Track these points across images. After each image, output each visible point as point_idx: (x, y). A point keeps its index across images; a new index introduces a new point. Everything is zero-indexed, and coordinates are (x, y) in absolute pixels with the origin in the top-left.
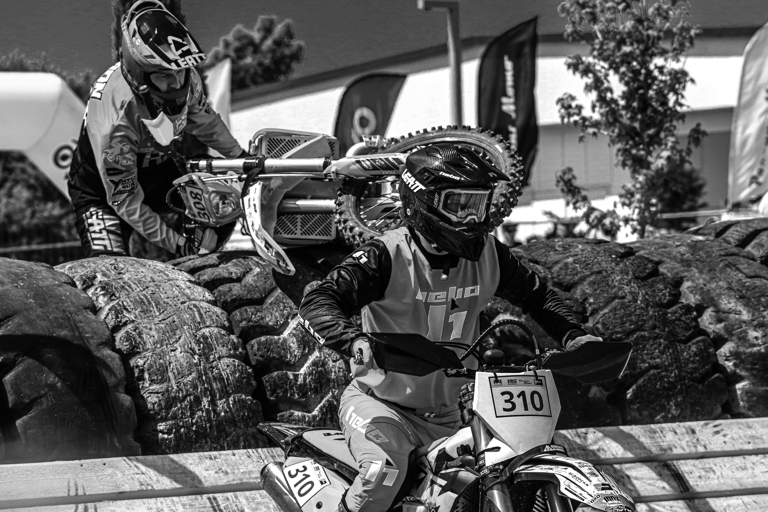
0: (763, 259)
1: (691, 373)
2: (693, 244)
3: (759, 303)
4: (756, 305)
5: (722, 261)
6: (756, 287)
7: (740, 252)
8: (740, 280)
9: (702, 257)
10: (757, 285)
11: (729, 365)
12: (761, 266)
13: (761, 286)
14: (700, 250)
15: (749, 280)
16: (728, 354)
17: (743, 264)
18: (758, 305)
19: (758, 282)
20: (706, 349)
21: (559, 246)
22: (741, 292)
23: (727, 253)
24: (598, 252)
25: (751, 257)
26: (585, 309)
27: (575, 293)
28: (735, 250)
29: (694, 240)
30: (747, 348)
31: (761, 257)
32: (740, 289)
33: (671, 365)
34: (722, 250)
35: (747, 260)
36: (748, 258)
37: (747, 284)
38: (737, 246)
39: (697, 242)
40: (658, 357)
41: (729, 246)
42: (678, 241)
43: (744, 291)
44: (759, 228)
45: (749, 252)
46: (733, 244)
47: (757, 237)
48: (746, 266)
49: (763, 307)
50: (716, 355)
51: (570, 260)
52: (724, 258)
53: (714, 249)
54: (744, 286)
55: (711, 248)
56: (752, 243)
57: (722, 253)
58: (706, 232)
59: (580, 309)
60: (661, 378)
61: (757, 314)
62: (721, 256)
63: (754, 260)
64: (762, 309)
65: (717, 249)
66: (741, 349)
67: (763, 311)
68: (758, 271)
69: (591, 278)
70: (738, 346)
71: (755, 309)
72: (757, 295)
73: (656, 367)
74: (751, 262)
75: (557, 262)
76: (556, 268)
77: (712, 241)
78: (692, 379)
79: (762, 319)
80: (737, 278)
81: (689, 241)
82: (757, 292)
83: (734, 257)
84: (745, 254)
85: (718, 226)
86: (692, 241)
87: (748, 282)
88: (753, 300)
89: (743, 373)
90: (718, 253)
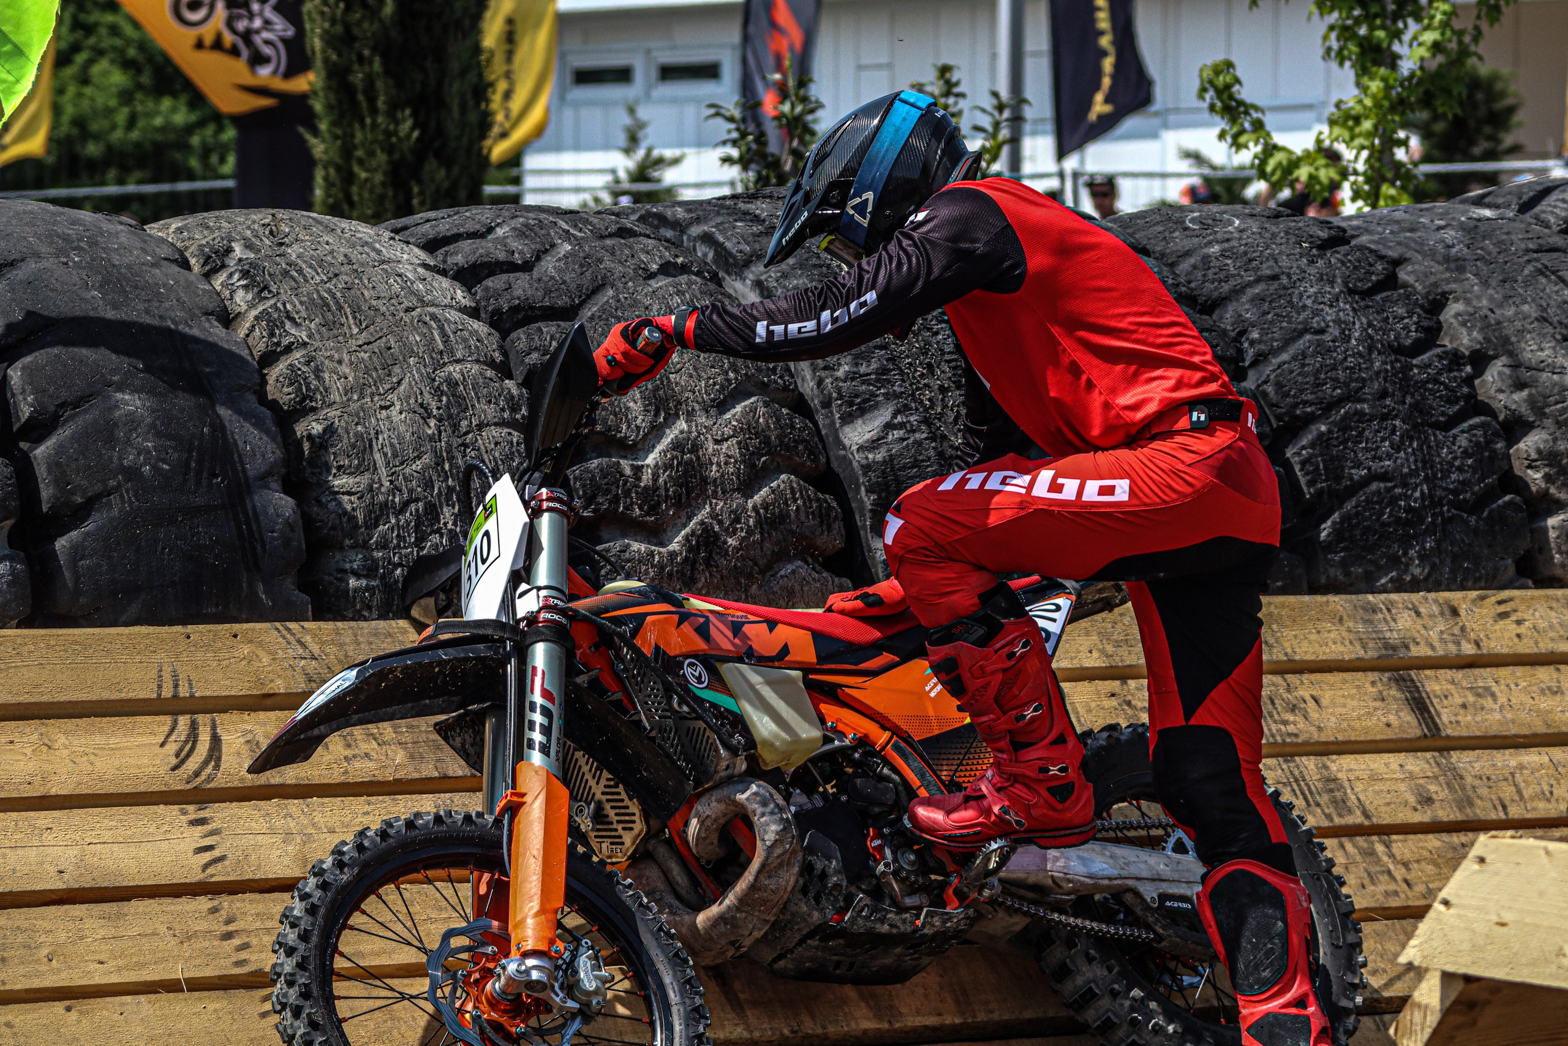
1: (1456, 492)
2: (1472, 224)
5: (1529, 261)
9: (1489, 254)
11: (1536, 477)
14: (1484, 238)
16: (1534, 456)
20: (1489, 442)
21: (1192, 220)
23: (1540, 245)
24: (1274, 236)
26: (1240, 352)
27: (1221, 318)
28: (1558, 240)
29: (1475, 216)
32: (1565, 321)
33: (1414, 473)
34: (1531, 239)
38: (1561, 232)
39: (1479, 220)
40: (1389, 457)
41: (1547, 231)
42: (1442, 216)
46: (1555, 228)
50: (1508, 456)
51: (1216, 249)
52: (1535, 255)
53: (1513, 237)
55: (1508, 233)
57: (1531, 246)
58: (1500, 201)
59: (1231, 352)
60: (1393, 501)
62: (1528, 250)
65: (1520, 236)
66: (1562, 445)
69: (1257, 290)
70: (1555, 440)
73: (1384, 477)
75: (1187, 254)
76: (1184, 266)
77: (1510, 220)
78: (1457, 505)
80: (1559, 299)
81: (1463, 218)
83: (1555, 255)
85: (1525, 190)
86: (1470, 218)
89: (1563, 496)
90: (1523, 246)
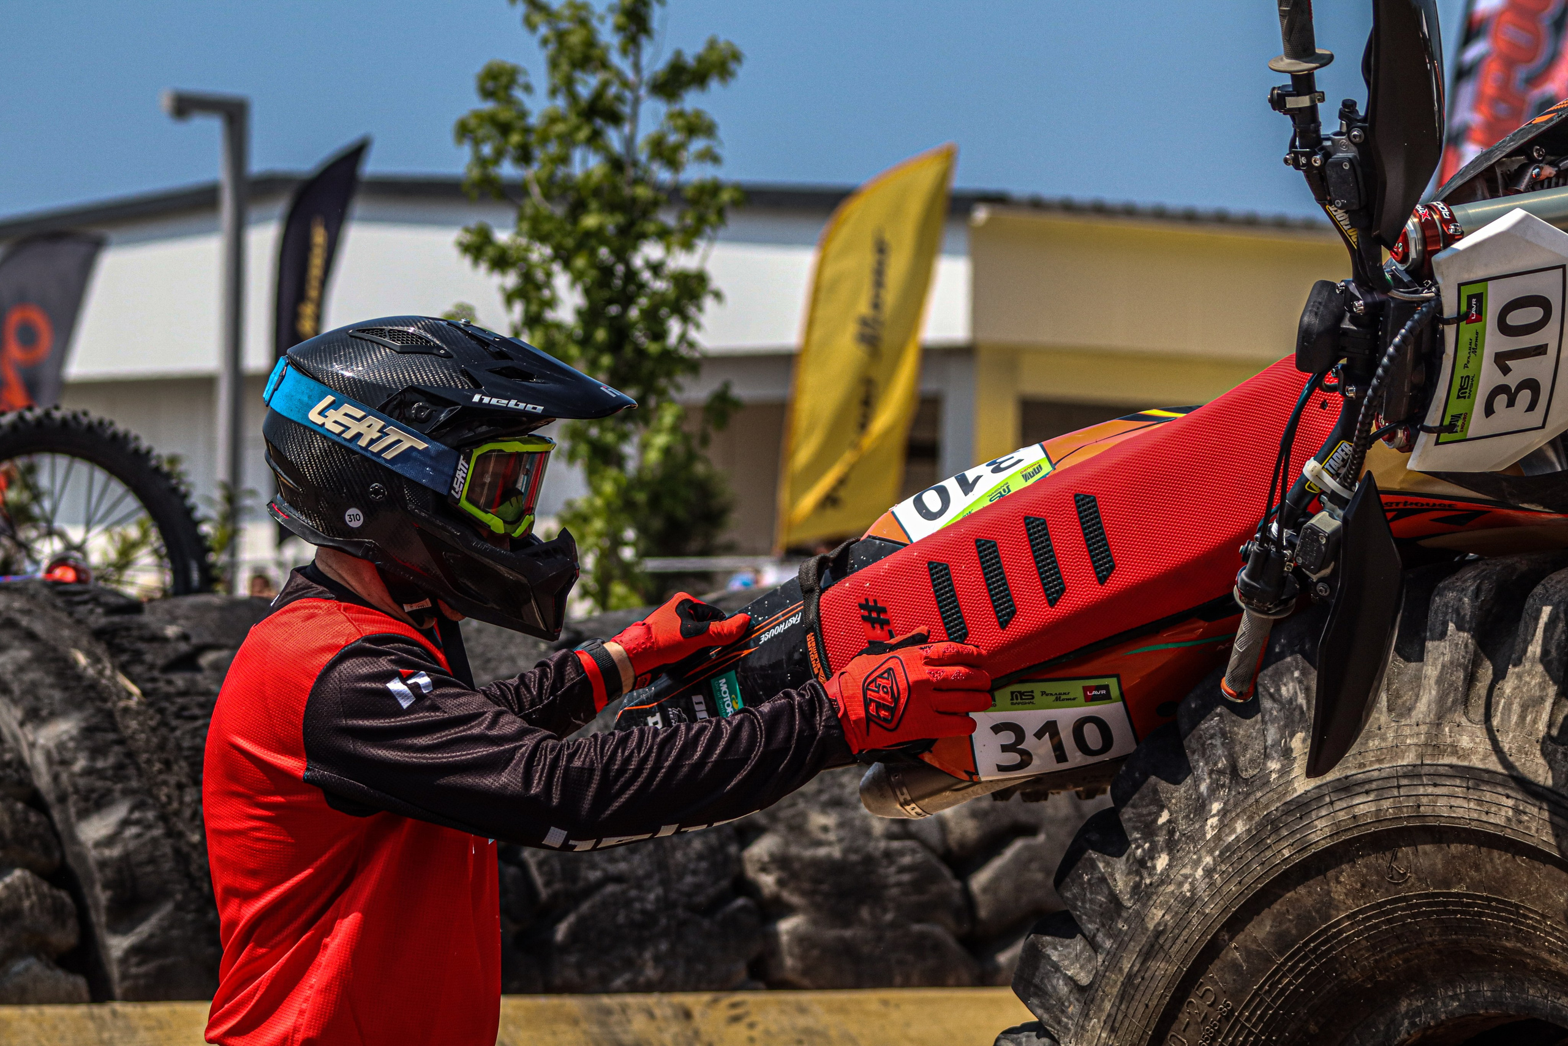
1: (689, 895)
11: (768, 881)
16: (766, 859)
20: (722, 846)
30: (806, 847)
33: (649, 876)
40: (624, 859)
50: (739, 861)
60: (628, 903)
66: (794, 850)
70: (787, 844)
73: (618, 879)
78: (692, 908)
79: (838, 789)
89: (795, 899)
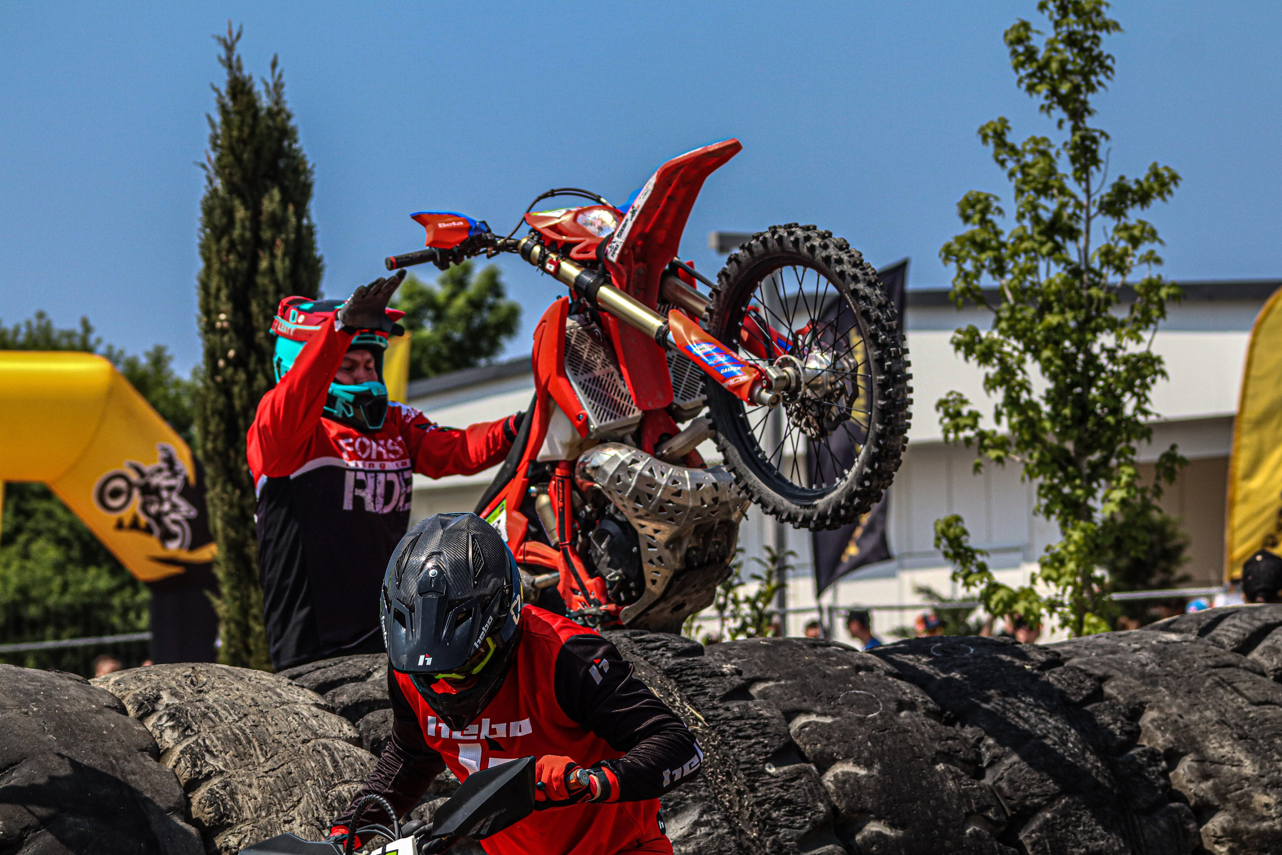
0: (1278, 673)
2: (1161, 646)
3: (1272, 746)
4: (1266, 751)
5: (1209, 675)
6: (1267, 720)
7: (1240, 660)
8: (1240, 708)
9: (1177, 670)
10: (1268, 716)
11: (1222, 851)
12: (1274, 684)
13: (1275, 719)
14: (1172, 658)
15: (1255, 708)
16: (1219, 833)
17: (1245, 682)
18: (1270, 750)
19: (1269, 711)
20: (1183, 824)
21: (936, 650)
22: (1241, 728)
23: (1217, 662)
25: (1258, 670)
26: (979, 755)
27: (962, 728)
28: (1231, 658)
29: (1163, 640)
30: (1252, 823)
31: (1275, 670)
32: (1240, 723)
34: (1210, 657)
35: (1251, 674)
36: (1254, 671)
37: (1251, 715)
38: (1234, 651)
39: (1167, 643)
40: (1103, 838)
41: (1222, 650)
42: (1137, 641)
43: (1246, 727)
44: (1271, 621)
45: (1254, 662)
46: (1229, 648)
47: (1269, 636)
48: (1249, 684)
49: (1279, 753)
50: (1199, 835)
51: (956, 672)
52: (1214, 670)
53: (1195, 656)
54: (1246, 719)
55: (1191, 653)
56: (1260, 647)
57: (1210, 663)
58: (1183, 627)
59: (972, 755)
61: (1268, 765)
62: (1207, 667)
63: (1263, 674)
64: (1276, 757)
65: (1201, 655)
66: (1242, 825)
67: (1279, 761)
68: (1269, 693)
69: (991, 704)
70: (1236, 820)
71: (1264, 758)
72: (1267, 734)
74: (1259, 677)
76: (931, 687)
77: (1191, 642)
79: (1276, 774)
80: (1235, 706)
81: (1154, 642)
82: (1268, 729)
83: (1230, 670)
84: (1248, 665)
85: (1203, 618)
86: (1159, 642)
87: (1253, 712)
88: (1261, 741)
90: (1203, 663)
